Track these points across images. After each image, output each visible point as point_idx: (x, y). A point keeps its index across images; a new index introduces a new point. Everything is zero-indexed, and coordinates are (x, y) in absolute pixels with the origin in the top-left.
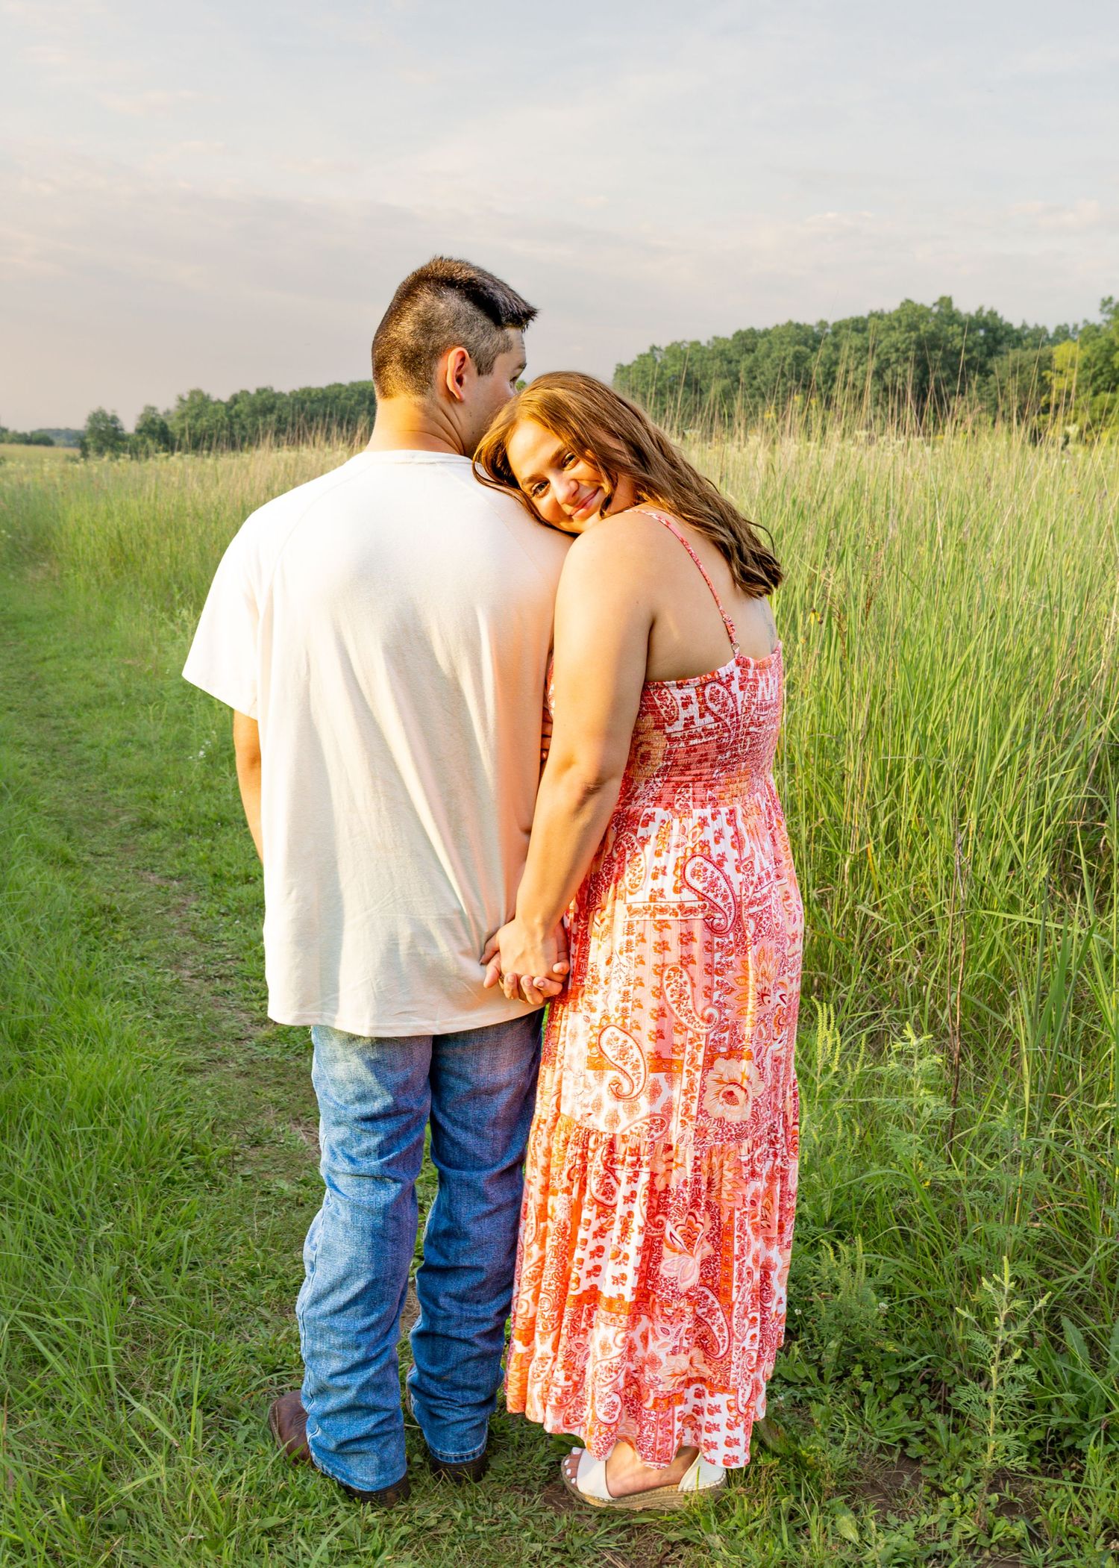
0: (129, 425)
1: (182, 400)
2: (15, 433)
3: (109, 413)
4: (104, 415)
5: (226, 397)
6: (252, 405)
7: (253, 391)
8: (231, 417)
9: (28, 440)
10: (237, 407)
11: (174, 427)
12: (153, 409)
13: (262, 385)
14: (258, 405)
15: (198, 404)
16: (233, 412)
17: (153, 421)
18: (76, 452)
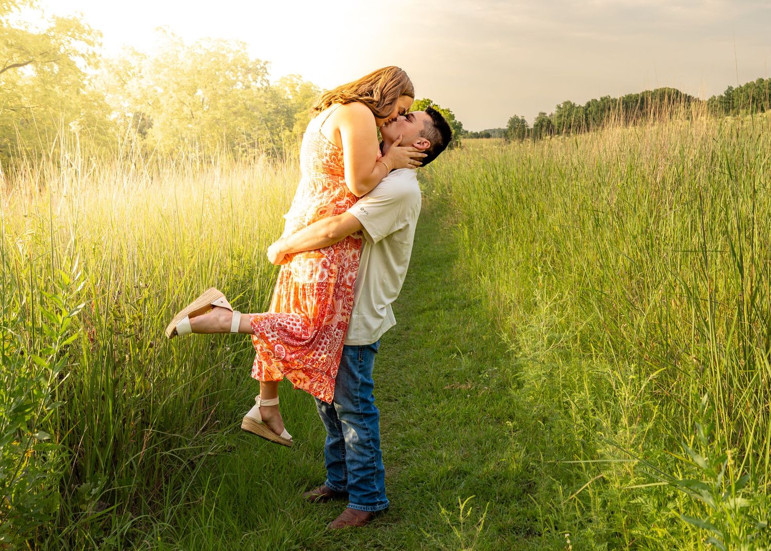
0: (531, 123)
1: (559, 107)
2: (471, 132)
3: (520, 118)
4: (518, 119)
5: (583, 105)
6: (598, 107)
7: (599, 100)
8: (586, 115)
9: (477, 136)
10: (590, 109)
11: (555, 122)
12: (544, 114)
13: (604, 95)
14: (602, 107)
15: (569, 108)
16: (588, 112)
17: (543, 120)
18: (503, 140)
